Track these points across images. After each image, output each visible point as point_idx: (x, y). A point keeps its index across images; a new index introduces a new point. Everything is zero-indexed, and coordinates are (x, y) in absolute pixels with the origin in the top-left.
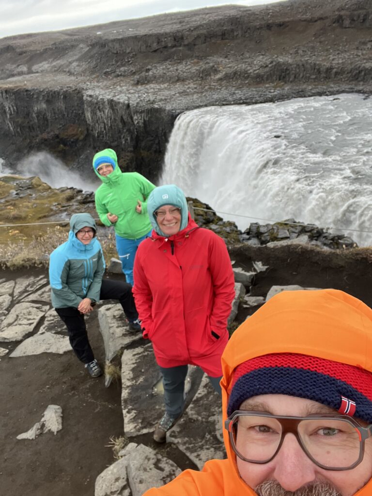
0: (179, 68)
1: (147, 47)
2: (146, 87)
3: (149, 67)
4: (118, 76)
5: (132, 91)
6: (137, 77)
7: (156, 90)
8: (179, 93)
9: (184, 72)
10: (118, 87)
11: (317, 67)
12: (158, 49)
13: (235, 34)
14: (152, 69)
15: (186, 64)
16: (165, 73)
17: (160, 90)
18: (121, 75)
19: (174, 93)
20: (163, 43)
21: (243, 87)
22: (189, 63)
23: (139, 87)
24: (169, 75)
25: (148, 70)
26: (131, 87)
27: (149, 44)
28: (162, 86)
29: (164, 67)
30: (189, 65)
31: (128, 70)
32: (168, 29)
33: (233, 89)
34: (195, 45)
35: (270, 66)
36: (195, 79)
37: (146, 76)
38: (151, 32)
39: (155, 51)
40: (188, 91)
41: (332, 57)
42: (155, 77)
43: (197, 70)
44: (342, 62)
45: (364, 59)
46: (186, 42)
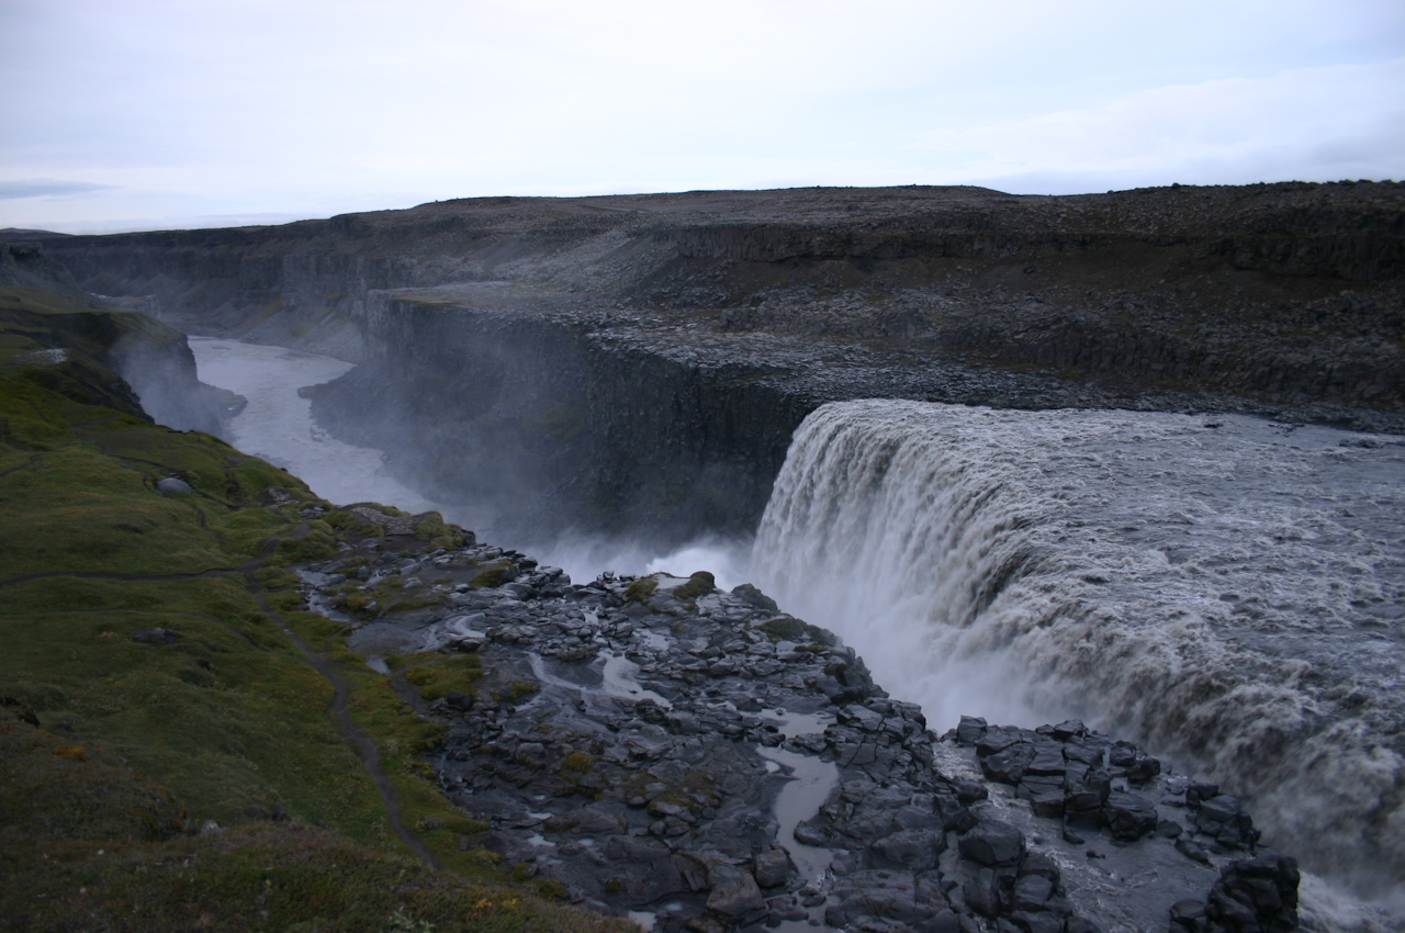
0: (831, 304)
1: (763, 250)
2: (747, 336)
3: (762, 294)
4: (685, 304)
5: (711, 342)
6: (728, 312)
7: (768, 347)
8: (823, 359)
9: (842, 315)
10: (679, 329)
11: (1168, 346)
12: (787, 259)
13: (977, 246)
14: (766, 300)
15: (850, 297)
16: (795, 312)
17: (779, 347)
18: (692, 304)
19: (811, 359)
20: (802, 247)
21: (983, 366)
22: (857, 296)
23: (730, 335)
24: (804, 317)
25: (756, 301)
26: (710, 333)
27: (768, 246)
28: (786, 340)
29: (797, 297)
30: (858, 300)
31: (711, 295)
32: (818, 218)
33: (959, 368)
34: (876, 258)
35: (1054, 327)
36: (866, 333)
37: (750, 311)
38: (776, 221)
39: (780, 262)
40: (847, 357)
41: (1204, 328)
42: (772, 318)
43: (874, 314)
44: (1231, 344)
45: (1283, 343)
46: (857, 251)
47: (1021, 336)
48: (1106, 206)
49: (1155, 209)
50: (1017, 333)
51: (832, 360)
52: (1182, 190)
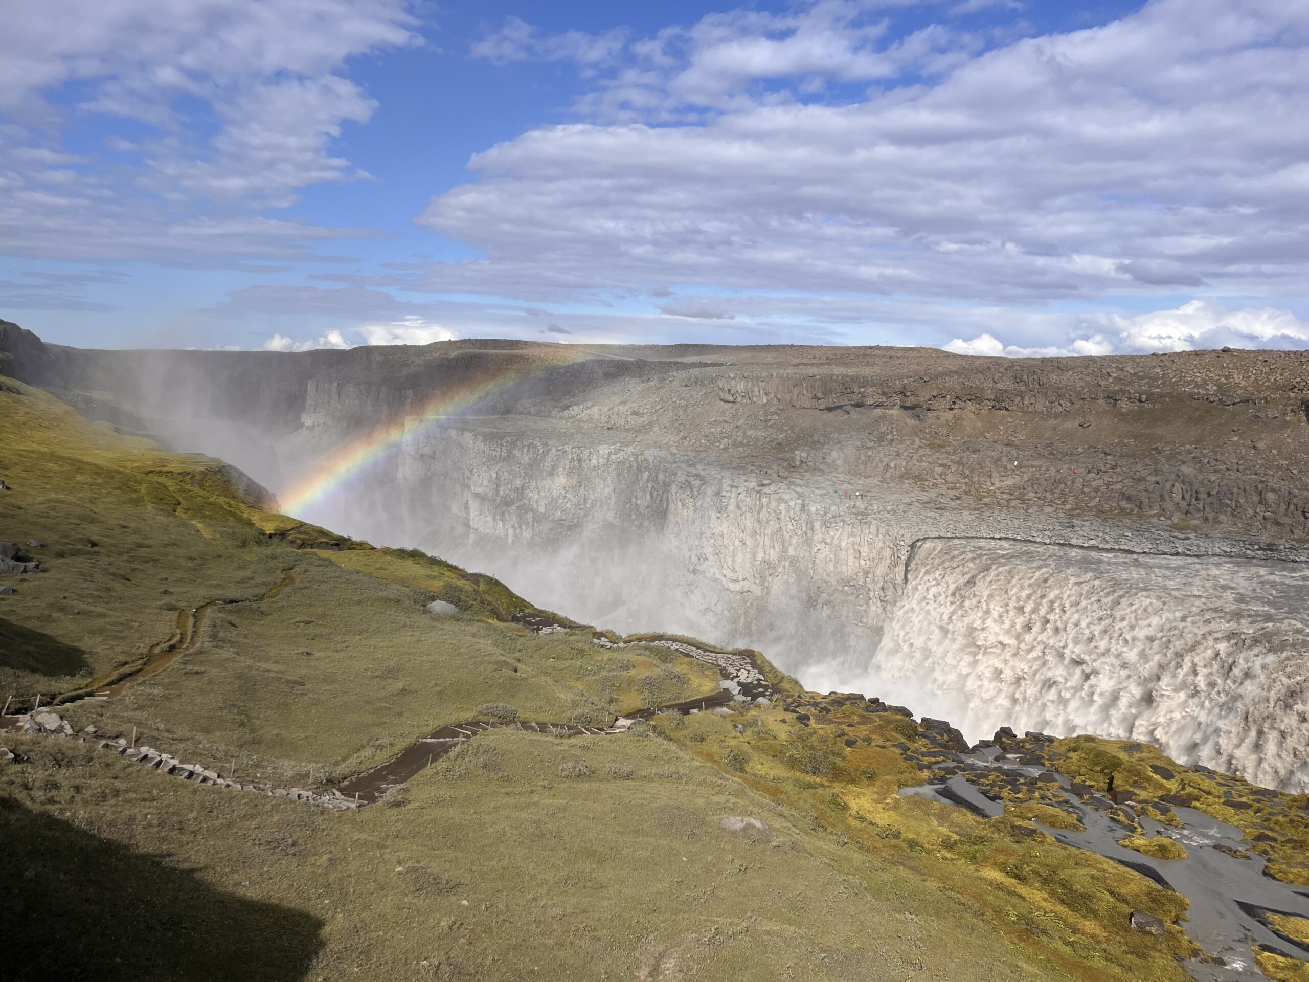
6: (800, 453)
9: (919, 461)
12: (838, 406)
15: (913, 445)
20: (855, 397)
27: (819, 395)
34: (929, 409)
39: (831, 409)
46: (909, 401)
47: (1119, 486)
48: (1154, 367)
49: (1210, 371)
50: (1113, 483)
51: (927, 503)
52: (1235, 354)
